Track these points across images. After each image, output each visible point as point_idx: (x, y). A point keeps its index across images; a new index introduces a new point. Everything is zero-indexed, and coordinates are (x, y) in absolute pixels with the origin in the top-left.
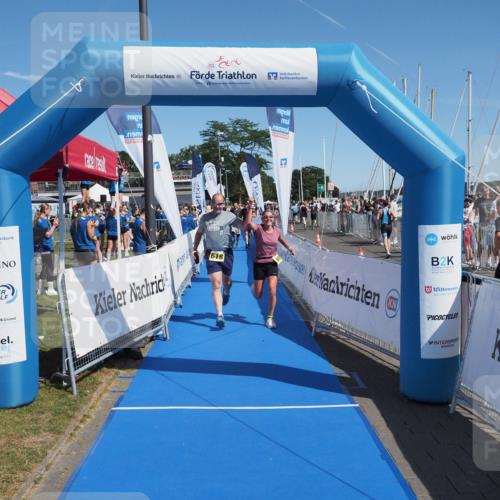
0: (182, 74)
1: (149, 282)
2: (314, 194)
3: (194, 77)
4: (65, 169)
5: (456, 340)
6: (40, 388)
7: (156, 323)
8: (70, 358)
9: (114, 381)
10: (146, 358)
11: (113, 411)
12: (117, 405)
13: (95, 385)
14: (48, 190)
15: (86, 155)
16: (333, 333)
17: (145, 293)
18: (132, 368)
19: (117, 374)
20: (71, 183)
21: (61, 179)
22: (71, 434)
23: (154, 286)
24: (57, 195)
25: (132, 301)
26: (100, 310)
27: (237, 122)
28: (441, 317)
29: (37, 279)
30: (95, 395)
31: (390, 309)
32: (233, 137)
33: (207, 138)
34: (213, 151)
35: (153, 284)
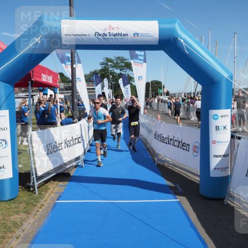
0: (91, 34)
1: (74, 138)
2: (157, 94)
3: (97, 35)
4: (32, 81)
5: (228, 167)
6: (19, 191)
7: (77, 159)
8: (34, 176)
9: (56, 188)
10: (73, 176)
11: (56, 203)
12: (58, 200)
13: (46, 190)
14: (23, 92)
15: (43, 75)
16: (166, 164)
17: (72, 144)
18: (66, 181)
19: (58, 184)
20: (35, 88)
21: (30, 87)
22: (35, 214)
23: (77, 140)
24: (28, 94)
25: (65, 148)
26: (49, 152)
27: (119, 58)
28: (220, 156)
29: (18, 136)
30: (47, 195)
31: (195, 152)
32: (116, 66)
33: (103, 66)
34: (106, 73)
35: (76, 139)
